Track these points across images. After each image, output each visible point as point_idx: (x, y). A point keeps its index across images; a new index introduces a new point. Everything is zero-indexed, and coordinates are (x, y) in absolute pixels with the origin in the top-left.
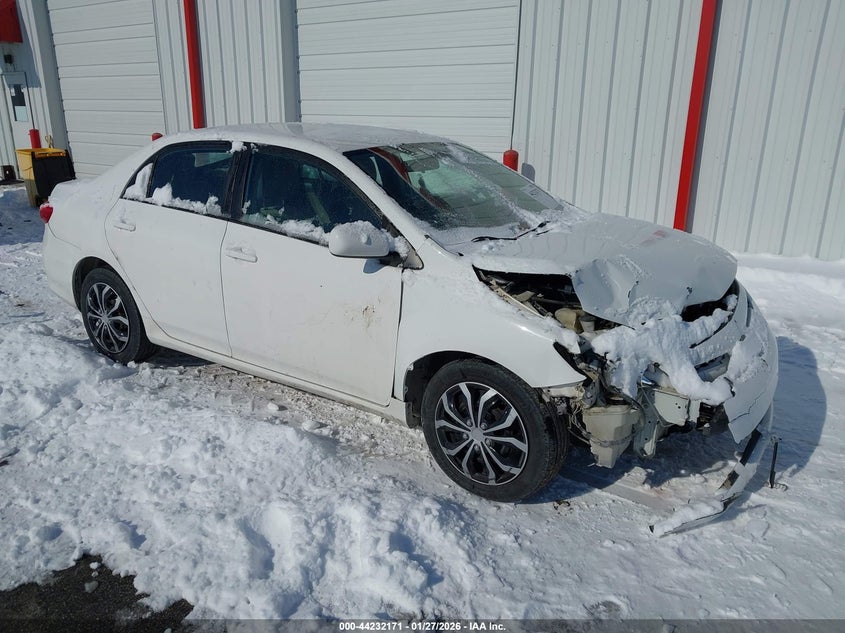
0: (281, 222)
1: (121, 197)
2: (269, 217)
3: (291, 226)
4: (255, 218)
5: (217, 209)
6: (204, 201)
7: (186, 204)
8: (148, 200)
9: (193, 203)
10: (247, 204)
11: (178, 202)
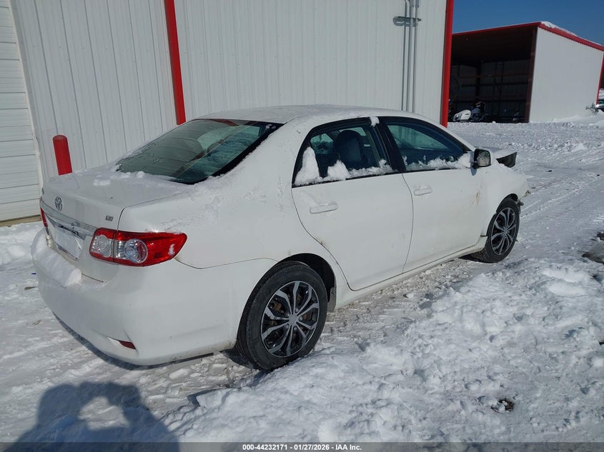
0: (427, 164)
1: (294, 186)
2: (420, 162)
3: (433, 163)
4: (413, 166)
5: (389, 168)
6: (376, 165)
7: (363, 172)
8: (326, 179)
9: (369, 169)
10: (405, 159)
11: (355, 173)
